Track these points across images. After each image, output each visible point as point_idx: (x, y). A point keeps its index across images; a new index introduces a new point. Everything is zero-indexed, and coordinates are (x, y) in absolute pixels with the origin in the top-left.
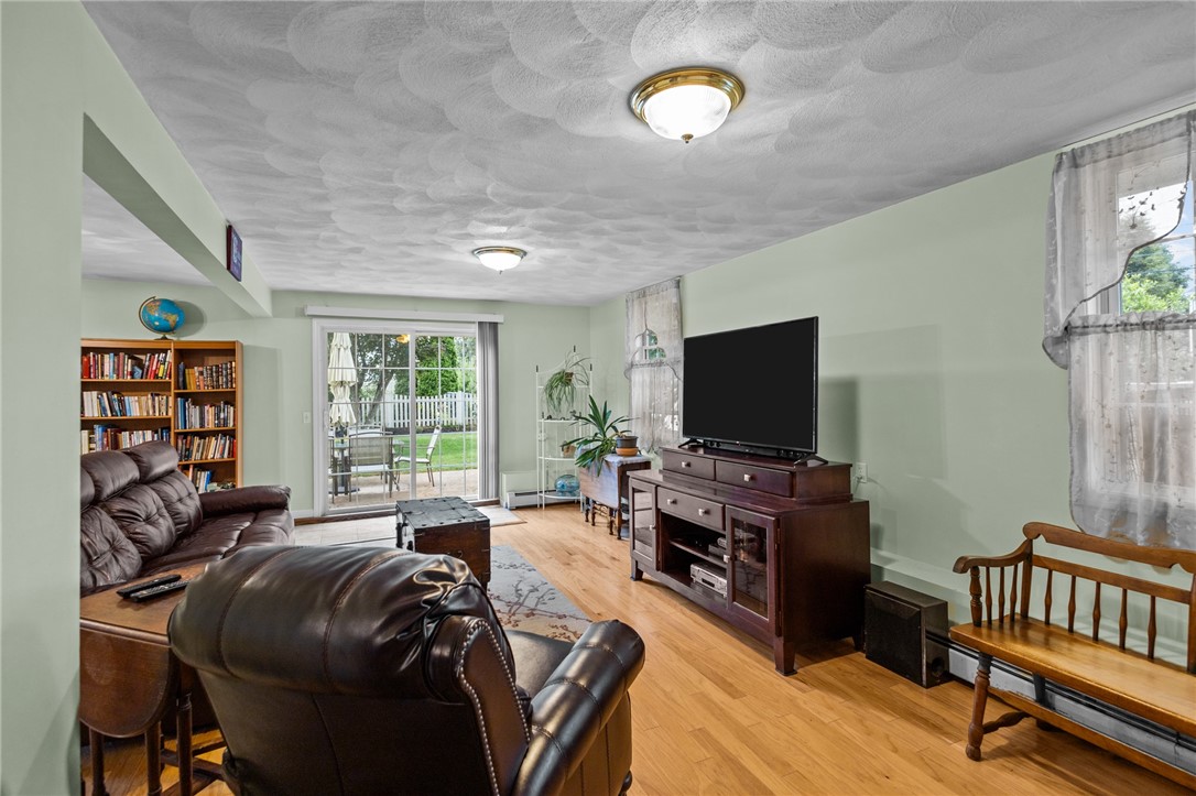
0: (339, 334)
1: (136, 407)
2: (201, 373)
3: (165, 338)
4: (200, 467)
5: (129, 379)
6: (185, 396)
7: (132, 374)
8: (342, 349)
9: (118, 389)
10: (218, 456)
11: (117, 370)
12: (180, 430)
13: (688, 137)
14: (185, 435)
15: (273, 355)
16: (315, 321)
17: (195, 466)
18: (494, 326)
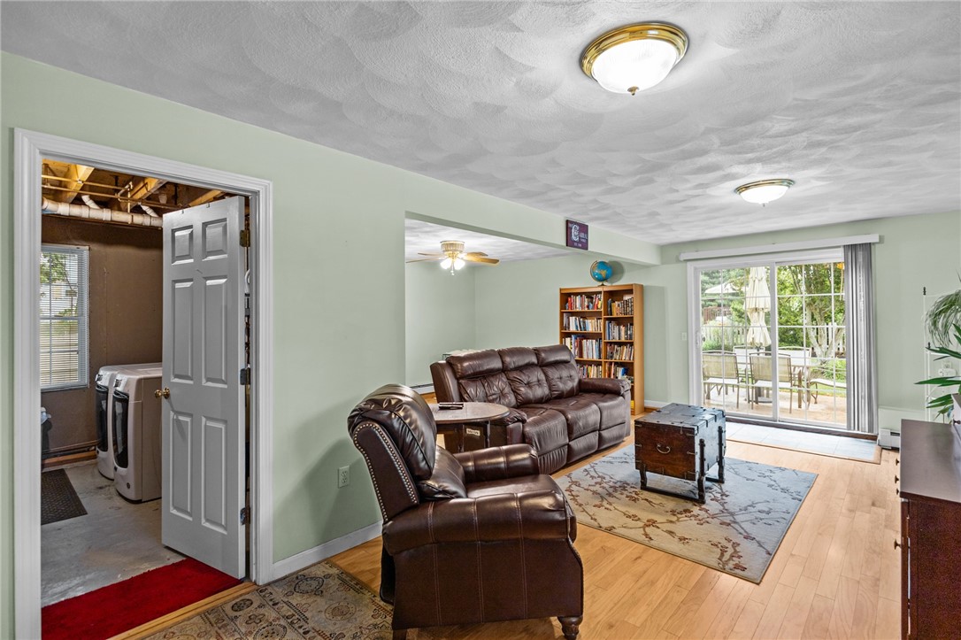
0: (754, 268)
1: (591, 326)
2: (619, 305)
3: (603, 285)
4: (618, 364)
5: (586, 310)
6: (610, 320)
7: (588, 307)
8: (757, 281)
9: (583, 315)
10: (627, 358)
11: (582, 305)
12: (608, 341)
13: (632, 90)
14: (611, 343)
15: (661, 291)
16: (689, 264)
17: (616, 363)
18: (868, 247)
